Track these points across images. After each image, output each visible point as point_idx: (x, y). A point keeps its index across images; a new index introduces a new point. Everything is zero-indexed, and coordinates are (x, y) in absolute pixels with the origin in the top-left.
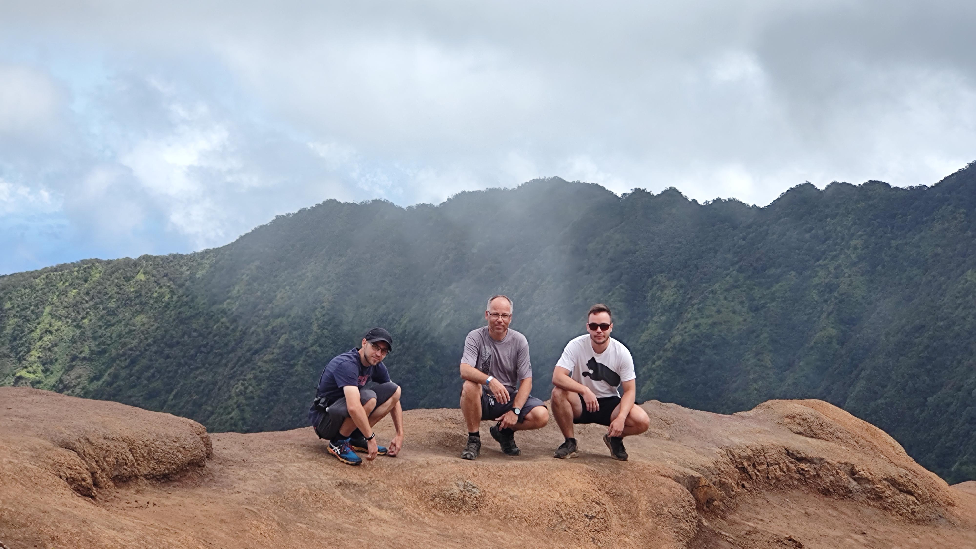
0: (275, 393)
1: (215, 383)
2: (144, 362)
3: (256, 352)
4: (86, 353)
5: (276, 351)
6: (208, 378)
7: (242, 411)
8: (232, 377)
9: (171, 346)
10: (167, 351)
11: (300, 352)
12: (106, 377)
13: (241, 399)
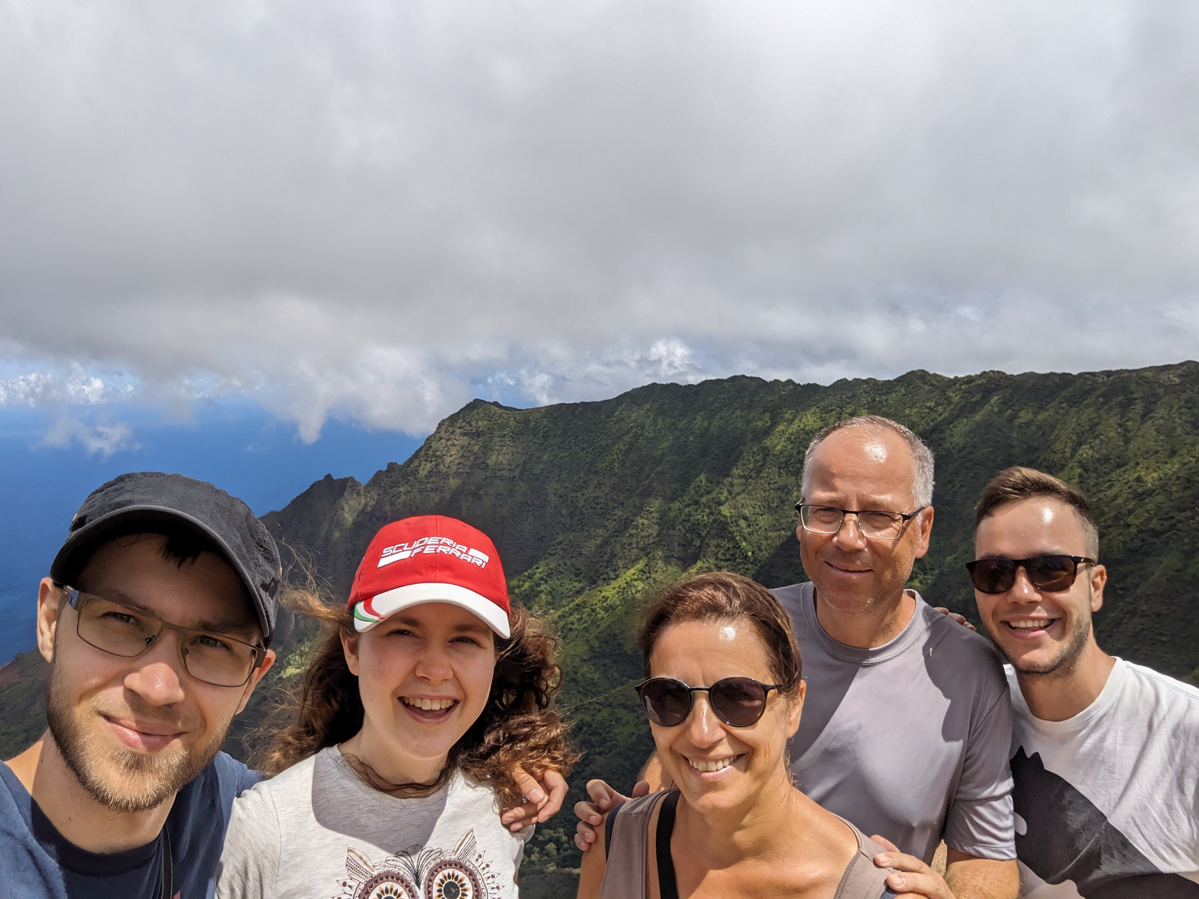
0: (631, 449)
1: (607, 445)
2: (581, 438)
3: (624, 435)
4: (559, 434)
5: (631, 434)
6: (605, 443)
7: (618, 455)
8: (614, 443)
9: (591, 432)
10: (589, 434)
11: (641, 435)
12: (567, 443)
13: (618, 451)
